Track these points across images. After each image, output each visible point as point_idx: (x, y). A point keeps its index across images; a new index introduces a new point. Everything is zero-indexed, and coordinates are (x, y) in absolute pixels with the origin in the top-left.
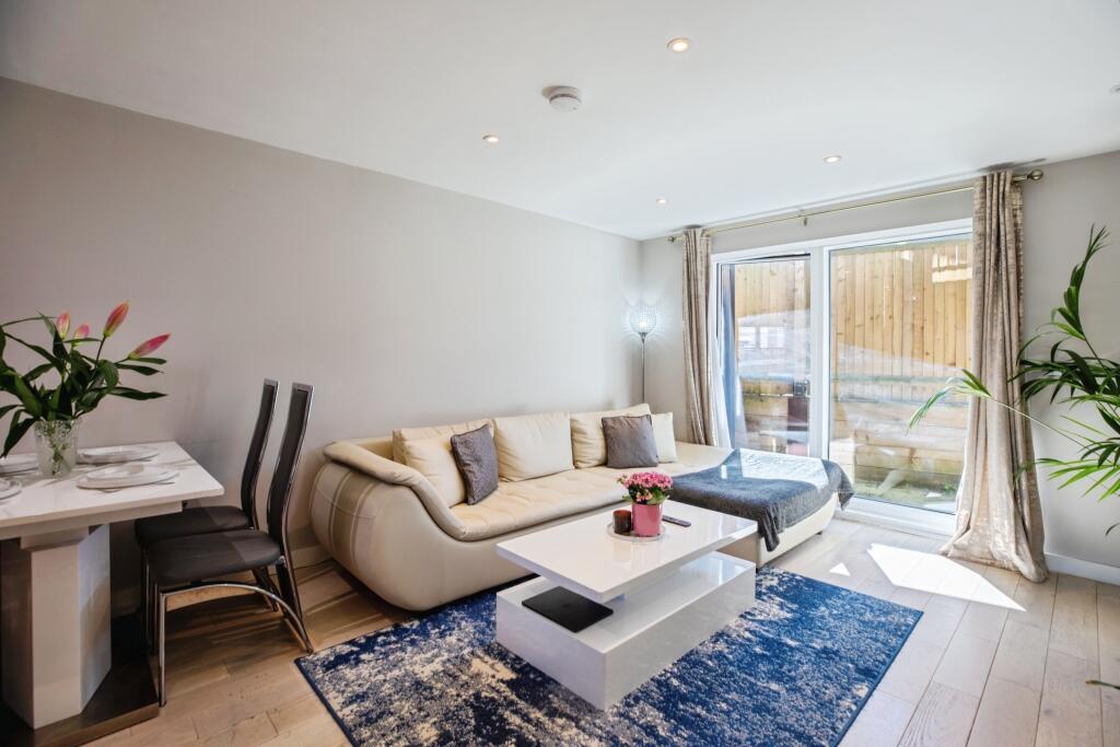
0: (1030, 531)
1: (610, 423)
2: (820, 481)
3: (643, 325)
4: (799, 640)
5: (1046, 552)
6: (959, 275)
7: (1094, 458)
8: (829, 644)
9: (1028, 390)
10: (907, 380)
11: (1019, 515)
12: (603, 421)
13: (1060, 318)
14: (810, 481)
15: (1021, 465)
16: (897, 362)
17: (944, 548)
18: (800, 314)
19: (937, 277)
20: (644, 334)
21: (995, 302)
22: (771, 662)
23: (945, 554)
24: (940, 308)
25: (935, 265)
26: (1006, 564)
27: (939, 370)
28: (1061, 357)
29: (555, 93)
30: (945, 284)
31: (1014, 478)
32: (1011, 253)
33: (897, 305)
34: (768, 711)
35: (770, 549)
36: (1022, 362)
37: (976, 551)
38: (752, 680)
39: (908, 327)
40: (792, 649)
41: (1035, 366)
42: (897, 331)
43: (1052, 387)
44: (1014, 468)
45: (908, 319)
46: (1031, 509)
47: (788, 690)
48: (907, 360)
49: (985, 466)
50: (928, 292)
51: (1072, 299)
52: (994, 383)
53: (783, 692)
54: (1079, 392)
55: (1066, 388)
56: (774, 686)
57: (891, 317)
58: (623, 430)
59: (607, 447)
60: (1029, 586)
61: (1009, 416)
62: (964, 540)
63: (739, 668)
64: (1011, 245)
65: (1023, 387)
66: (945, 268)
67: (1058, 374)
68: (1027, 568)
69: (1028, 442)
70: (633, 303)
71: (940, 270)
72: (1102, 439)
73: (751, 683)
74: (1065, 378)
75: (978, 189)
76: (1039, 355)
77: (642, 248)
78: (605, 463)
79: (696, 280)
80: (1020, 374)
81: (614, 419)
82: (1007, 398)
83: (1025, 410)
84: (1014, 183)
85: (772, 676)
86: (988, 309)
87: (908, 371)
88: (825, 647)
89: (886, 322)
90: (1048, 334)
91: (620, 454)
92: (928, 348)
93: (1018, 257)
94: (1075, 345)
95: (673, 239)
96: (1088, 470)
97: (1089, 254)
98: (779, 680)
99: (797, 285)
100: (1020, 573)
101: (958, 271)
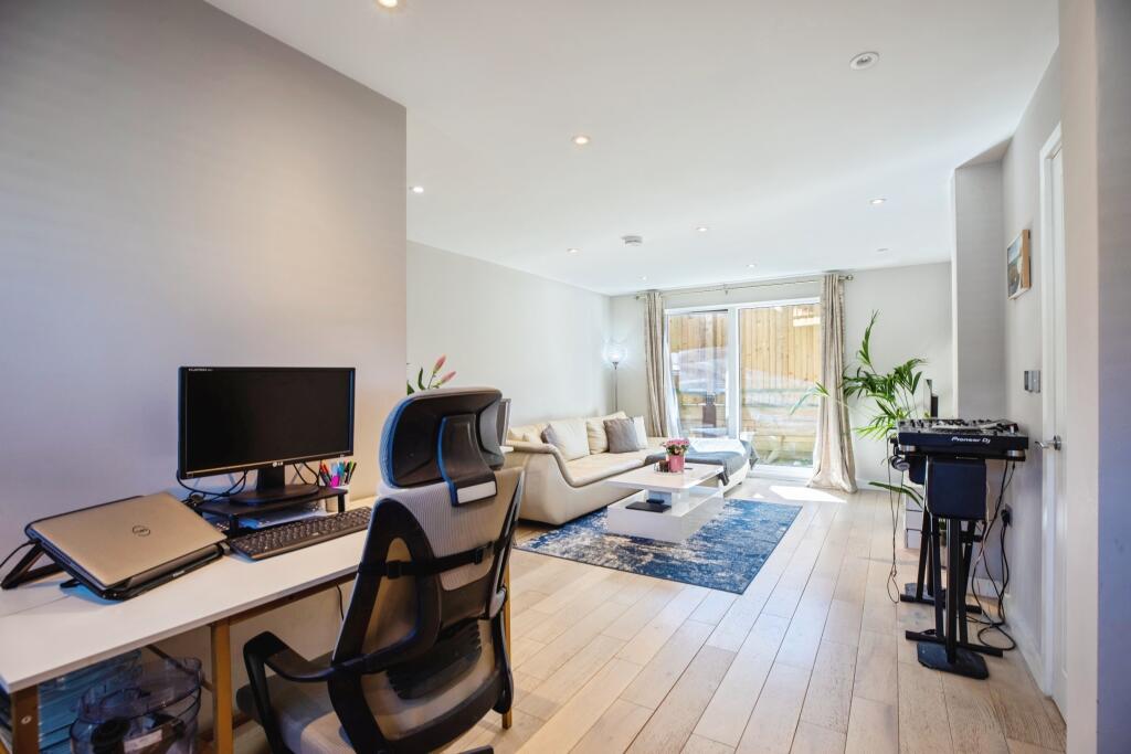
0: (849, 469)
1: (609, 424)
2: (742, 451)
3: (616, 357)
4: (750, 519)
5: (856, 479)
6: (809, 322)
7: (874, 424)
8: (764, 519)
9: (847, 392)
10: (781, 391)
11: (843, 459)
12: (605, 423)
13: (860, 355)
14: (736, 451)
15: (844, 433)
16: (773, 378)
17: (808, 483)
18: (709, 350)
19: (797, 323)
20: (616, 363)
21: (831, 346)
22: (742, 526)
23: (808, 486)
24: (797, 343)
25: (795, 315)
26: (838, 487)
27: (798, 383)
28: (862, 375)
29: (630, 240)
30: (801, 328)
31: (841, 440)
32: (838, 319)
33: (772, 341)
35: (725, 484)
36: (844, 378)
37: (824, 483)
39: (779, 356)
40: (748, 521)
41: (850, 380)
42: (772, 359)
43: (858, 391)
44: (841, 434)
45: (779, 350)
46: (849, 457)
48: (779, 379)
49: (827, 436)
50: (791, 333)
51: (865, 346)
52: (831, 389)
54: (870, 393)
55: (864, 390)
57: (769, 349)
58: (618, 428)
59: (608, 440)
60: (848, 496)
61: (838, 406)
62: (817, 478)
63: (729, 528)
64: (839, 315)
65: (845, 391)
66: (801, 317)
67: (860, 384)
68: (847, 486)
69: (847, 421)
70: (607, 341)
71: (798, 318)
72: (877, 415)
74: (864, 386)
75: (823, 282)
76: (851, 374)
77: (613, 300)
78: (608, 450)
79: (655, 326)
80: (843, 384)
81: (611, 421)
82: (837, 398)
83: (845, 403)
84: (839, 280)
86: (828, 349)
87: (779, 386)
89: (765, 353)
90: (855, 363)
91: (617, 444)
92: (791, 370)
93: (841, 321)
94: (866, 368)
95: (637, 298)
96: (871, 429)
97: (872, 323)
99: (707, 326)
100: (845, 491)
101: (809, 319)
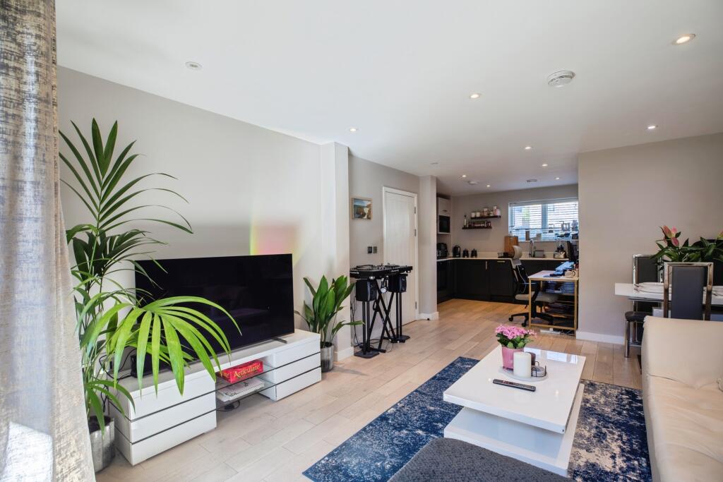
4: (415, 434)
8: (397, 433)
22: (433, 419)
34: (435, 399)
38: (442, 410)
40: (420, 428)
47: (426, 407)
53: (428, 407)
56: (432, 408)
63: (449, 414)
73: (442, 408)
85: (433, 412)
88: (399, 431)
98: (430, 411)
